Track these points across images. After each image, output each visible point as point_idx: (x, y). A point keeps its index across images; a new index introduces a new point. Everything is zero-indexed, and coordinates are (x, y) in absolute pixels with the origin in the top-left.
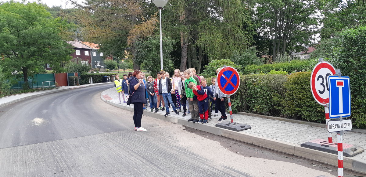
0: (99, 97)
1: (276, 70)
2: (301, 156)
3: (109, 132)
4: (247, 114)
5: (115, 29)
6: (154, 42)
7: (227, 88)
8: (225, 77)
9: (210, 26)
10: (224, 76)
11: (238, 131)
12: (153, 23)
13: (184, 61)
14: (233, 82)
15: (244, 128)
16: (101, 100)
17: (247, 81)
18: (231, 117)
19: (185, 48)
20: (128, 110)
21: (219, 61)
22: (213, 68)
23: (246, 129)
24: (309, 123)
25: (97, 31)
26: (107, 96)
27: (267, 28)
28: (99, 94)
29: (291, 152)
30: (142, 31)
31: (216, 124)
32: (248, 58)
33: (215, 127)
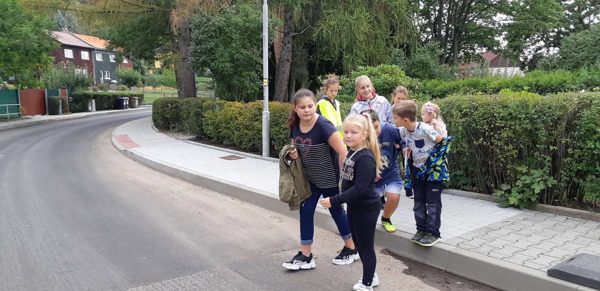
0: (109, 141)
26: (125, 139)
31: (553, 268)
32: (425, 65)
33: (544, 276)
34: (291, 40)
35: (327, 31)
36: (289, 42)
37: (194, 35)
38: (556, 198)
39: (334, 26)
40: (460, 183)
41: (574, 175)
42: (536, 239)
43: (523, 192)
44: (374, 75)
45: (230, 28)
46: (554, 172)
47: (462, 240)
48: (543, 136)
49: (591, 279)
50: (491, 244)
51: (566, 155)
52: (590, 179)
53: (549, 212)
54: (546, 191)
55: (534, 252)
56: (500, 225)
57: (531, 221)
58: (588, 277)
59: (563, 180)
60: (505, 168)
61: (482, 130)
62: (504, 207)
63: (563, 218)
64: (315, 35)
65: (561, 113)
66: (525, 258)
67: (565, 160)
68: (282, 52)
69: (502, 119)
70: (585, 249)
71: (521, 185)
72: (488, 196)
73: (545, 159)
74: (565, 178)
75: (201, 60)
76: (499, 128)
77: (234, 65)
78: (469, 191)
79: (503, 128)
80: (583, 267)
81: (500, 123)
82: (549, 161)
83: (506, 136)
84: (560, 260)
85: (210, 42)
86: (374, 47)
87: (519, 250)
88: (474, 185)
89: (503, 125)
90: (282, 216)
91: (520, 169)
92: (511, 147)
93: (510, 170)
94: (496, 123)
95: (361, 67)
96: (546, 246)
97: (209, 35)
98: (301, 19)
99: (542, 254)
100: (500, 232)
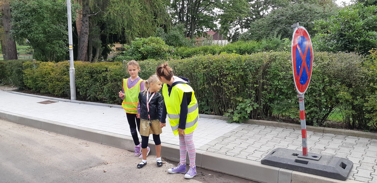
7: (302, 77)
10: (299, 49)
14: (307, 64)
18: (304, 143)
31: (264, 159)
32: (176, 38)
33: (259, 164)
34: (88, 19)
35: (113, 14)
36: (86, 21)
37: (13, 14)
38: (258, 115)
39: (118, 11)
40: (204, 110)
41: (268, 101)
42: (251, 141)
43: (241, 113)
44: (146, 44)
45: (42, 9)
46: (257, 100)
47: (209, 146)
48: (251, 79)
49: (286, 164)
50: (226, 147)
51: (263, 89)
52: (277, 103)
53: (255, 124)
54: (253, 112)
55: (251, 150)
56: (230, 134)
57: (246, 130)
58: (285, 163)
59: (262, 104)
60: (230, 100)
61: (215, 77)
62: (230, 123)
63: (263, 127)
64: (105, 16)
65: (260, 65)
66: (247, 154)
67: (263, 93)
68: (82, 28)
69: (227, 69)
70: (278, 145)
71: (239, 109)
72: (221, 117)
73: (252, 92)
74: (263, 103)
75: (20, 32)
76: (226, 75)
77: (46, 36)
78: (209, 114)
79: (228, 75)
80: (281, 157)
81: (226, 72)
82: (254, 93)
83: (230, 80)
84: (266, 153)
85: (27, 19)
86: (145, 26)
87: (243, 149)
88: (212, 111)
89: (227, 73)
90: (88, 142)
91: (238, 99)
92: (233, 86)
93: (232, 100)
94: (223, 72)
95: (137, 38)
96: (257, 145)
97: (26, 14)
98: (95, 6)
99: (256, 150)
100: (230, 139)
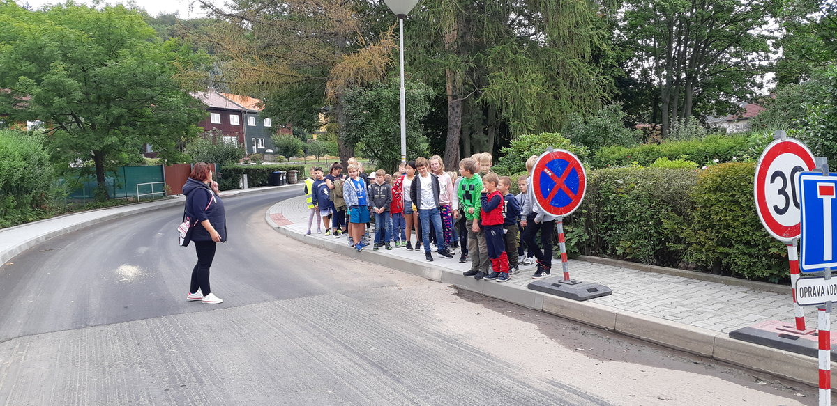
0: (263, 220)
1: (671, 158)
2: (729, 359)
3: (285, 299)
4: (602, 260)
5: (298, 66)
6: (388, 93)
7: (555, 199)
8: (550, 175)
9: (514, 56)
10: (548, 172)
11: (581, 300)
12: (384, 51)
13: (454, 137)
14: (569, 186)
15: (594, 292)
16: (266, 225)
17: (602, 184)
18: (564, 267)
19: (458, 106)
20: (328, 250)
21: (536, 138)
22: (521, 152)
23: (601, 296)
24: (749, 282)
25: (259, 70)
26: (279, 217)
27: (648, 60)
28: (261, 212)
29: (707, 351)
30: (359, 70)
35: (491, 97)
45: (381, 102)
